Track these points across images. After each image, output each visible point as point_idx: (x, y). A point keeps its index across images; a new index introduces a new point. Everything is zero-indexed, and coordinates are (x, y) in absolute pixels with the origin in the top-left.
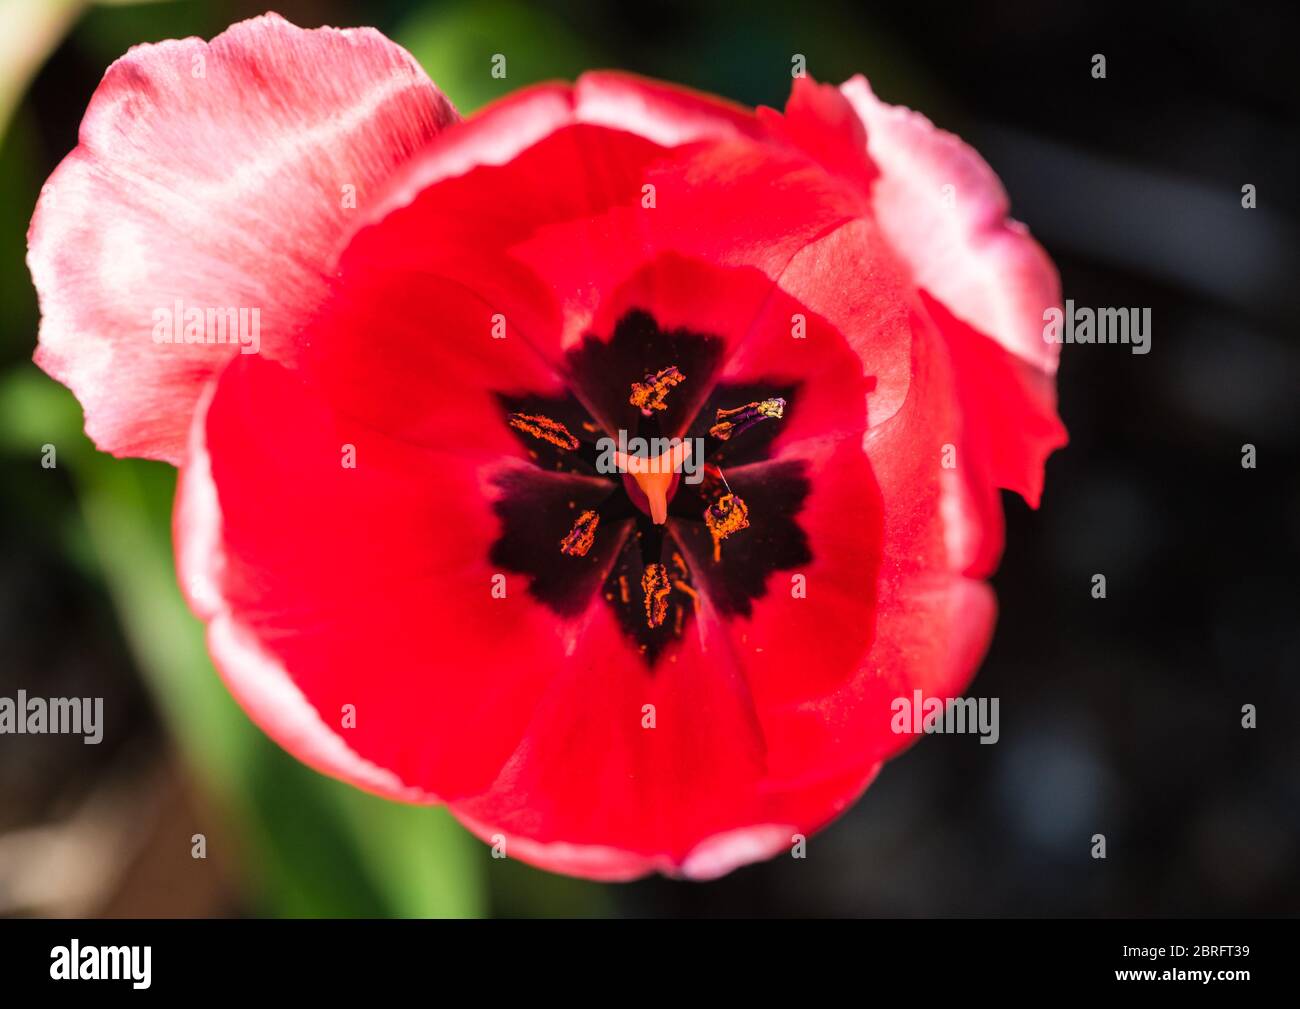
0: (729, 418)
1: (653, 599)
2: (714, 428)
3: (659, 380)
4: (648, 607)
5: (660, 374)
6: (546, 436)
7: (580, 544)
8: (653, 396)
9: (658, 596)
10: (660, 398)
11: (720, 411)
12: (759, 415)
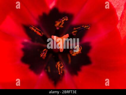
0: (77, 30)
1: (60, 68)
2: (73, 32)
3: (63, 19)
4: (59, 70)
5: (63, 18)
6: (37, 31)
7: (45, 55)
8: (61, 24)
9: (61, 68)
10: (62, 25)
11: (74, 28)
12: (84, 28)
